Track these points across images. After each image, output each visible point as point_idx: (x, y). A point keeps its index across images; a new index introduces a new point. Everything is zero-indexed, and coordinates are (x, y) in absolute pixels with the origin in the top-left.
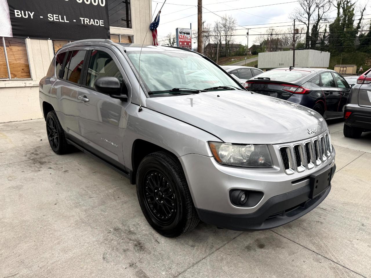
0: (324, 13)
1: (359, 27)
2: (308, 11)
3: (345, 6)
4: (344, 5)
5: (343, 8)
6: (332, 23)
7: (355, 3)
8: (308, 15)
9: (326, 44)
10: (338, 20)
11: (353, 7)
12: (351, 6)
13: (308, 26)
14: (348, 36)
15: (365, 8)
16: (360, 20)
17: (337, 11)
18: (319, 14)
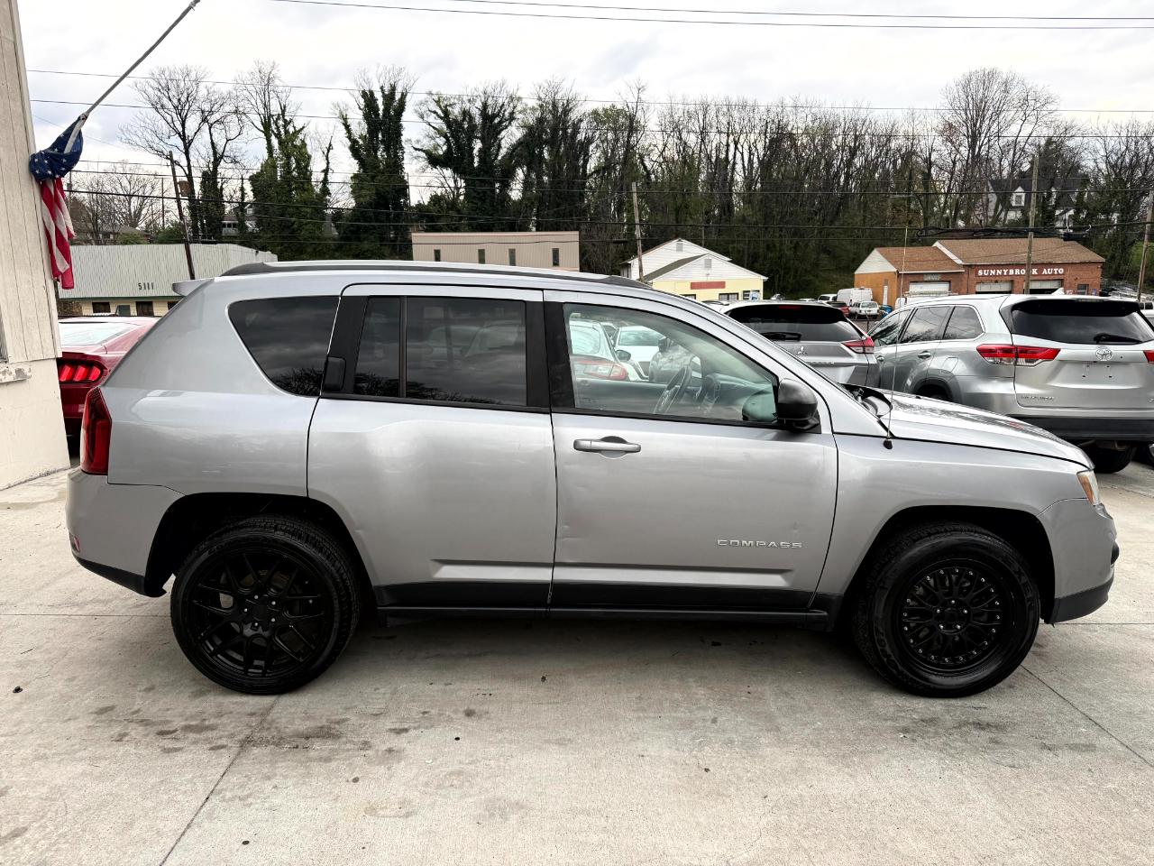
0: (228, 141)
1: (325, 191)
2: (180, 129)
3: (283, 132)
4: (278, 128)
5: (278, 136)
6: (255, 172)
7: (304, 127)
8: (184, 140)
9: (250, 230)
10: (270, 165)
11: (301, 136)
12: (297, 132)
13: (187, 172)
14: (307, 213)
15: (330, 145)
16: (326, 171)
17: (265, 142)
18: (212, 143)
